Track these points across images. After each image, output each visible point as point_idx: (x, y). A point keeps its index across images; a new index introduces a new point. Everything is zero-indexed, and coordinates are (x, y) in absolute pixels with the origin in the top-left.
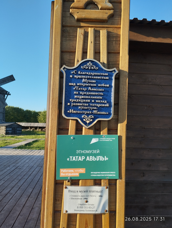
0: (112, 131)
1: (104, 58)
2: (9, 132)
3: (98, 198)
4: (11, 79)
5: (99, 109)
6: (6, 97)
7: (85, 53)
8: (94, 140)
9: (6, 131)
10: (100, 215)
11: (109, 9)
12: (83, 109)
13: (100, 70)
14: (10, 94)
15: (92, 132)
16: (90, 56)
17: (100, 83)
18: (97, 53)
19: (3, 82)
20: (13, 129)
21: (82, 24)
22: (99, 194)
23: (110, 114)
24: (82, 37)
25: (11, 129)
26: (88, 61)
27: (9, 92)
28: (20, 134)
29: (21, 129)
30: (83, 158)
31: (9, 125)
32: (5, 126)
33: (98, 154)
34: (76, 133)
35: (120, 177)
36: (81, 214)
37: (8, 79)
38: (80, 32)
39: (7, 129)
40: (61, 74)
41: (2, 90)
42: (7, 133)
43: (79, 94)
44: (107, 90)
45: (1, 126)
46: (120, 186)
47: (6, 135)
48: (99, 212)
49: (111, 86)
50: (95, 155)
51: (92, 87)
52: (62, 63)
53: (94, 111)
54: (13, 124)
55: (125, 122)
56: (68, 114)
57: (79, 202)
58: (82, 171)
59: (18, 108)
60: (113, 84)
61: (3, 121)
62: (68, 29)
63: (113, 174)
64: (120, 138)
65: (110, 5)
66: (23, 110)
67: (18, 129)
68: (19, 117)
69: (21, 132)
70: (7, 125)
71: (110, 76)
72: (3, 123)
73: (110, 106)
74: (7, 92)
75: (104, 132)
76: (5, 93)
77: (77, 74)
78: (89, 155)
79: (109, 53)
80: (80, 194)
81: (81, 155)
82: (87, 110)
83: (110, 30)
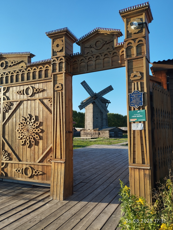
0: (143, 109)
1: (140, 90)
2: (112, 135)
3: (141, 126)
4: (110, 89)
5: (139, 103)
6: (107, 106)
7: (134, 89)
8: (138, 112)
9: (110, 134)
10: (142, 130)
11: (140, 76)
12: (135, 104)
13: (139, 93)
14: (110, 103)
15: (138, 109)
16: (136, 90)
17: (139, 96)
18: (138, 88)
19: (104, 92)
20: (115, 133)
21: (134, 81)
22: (141, 125)
23: (142, 104)
24: (134, 85)
25: (113, 133)
26: (135, 91)
27: (109, 101)
28: (122, 137)
29: (122, 133)
30: (136, 116)
31: (111, 130)
32: (108, 130)
33: (140, 115)
34: (134, 110)
35: (146, 121)
36: (136, 130)
37: (108, 90)
38: (133, 84)
39: (111, 133)
40: (129, 95)
41: (104, 100)
42: (111, 137)
43: (134, 100)
44: (141, 98)
45: (105, 130)
46: (147, 123)
47: (110, 138)
48: (141, 129)
49: (142, 97)
50: (139, 115)
51: (137, 98)
52: (129, 92)
53: (138, 104)
54: (115, 128)
55: (147, 106)
56: (131, 105)
57: (136, 127)
58: (136, 119)
59: (118, 115)
60: (142, 96)
61: (107, 126)
62: (130, 83)
63: (144, 120)
64: (146, 110)
65: (140, 75)
66: (122, 116)
67: (119, 133)
68: (120, 123)
69: (122, 136)
70: (110, 129)
71: (141, 94)
72: (107, 128)
73: (142, 102)
74: (108, 100)
75: (141, 109)
76: (106, 102)
77: (133, 95)
78: (137, 115)
79: (141, 88)
80: (136, 125)
81: (135, 115)
82: (136, 104)
83: (141, 81)
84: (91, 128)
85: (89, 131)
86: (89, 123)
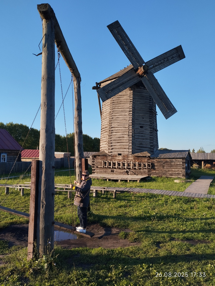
4: (177, 54)
9: (186, 168)
25: (187, 165)
32: (182, 159)
47: (186, 179)
84: (125, 150)
85: (120, 158)
86: (119, 139)
